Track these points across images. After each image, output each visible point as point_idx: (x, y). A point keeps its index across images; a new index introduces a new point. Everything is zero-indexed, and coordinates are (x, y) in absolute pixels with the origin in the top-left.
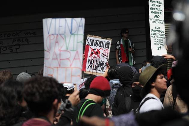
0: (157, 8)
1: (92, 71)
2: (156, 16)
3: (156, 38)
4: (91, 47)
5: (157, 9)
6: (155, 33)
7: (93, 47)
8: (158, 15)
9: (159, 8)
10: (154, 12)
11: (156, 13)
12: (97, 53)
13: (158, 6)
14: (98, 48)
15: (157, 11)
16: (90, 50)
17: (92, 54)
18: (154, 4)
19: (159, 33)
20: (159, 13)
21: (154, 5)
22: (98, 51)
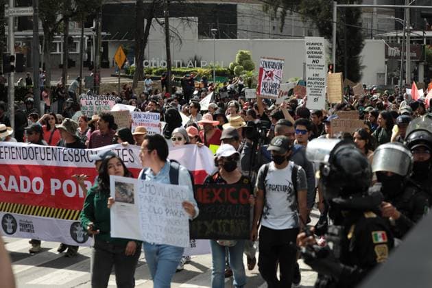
0: (316, 51)
1: (265, 94)
2: (314, 61)
3: (313, 87)
4: (265, 69)
5: (315, 53)
6: (312, 81)
7: (267, 69)
8: (316, 59)
9: (318, 51)
10: (312, 57)
11: (314, 57)
12: (271, 75)
13: (317, 49)
14: (272, 70)
15: (316, 55)
16: (264, 72)
17: (266, 76)
18: (311, 46)
19: (318, 81)
20: (318, 57)
21: (312, 49)
22: (272, 73)
